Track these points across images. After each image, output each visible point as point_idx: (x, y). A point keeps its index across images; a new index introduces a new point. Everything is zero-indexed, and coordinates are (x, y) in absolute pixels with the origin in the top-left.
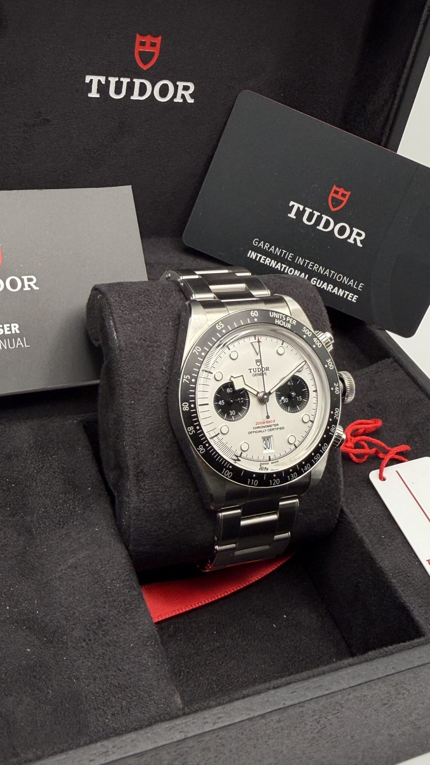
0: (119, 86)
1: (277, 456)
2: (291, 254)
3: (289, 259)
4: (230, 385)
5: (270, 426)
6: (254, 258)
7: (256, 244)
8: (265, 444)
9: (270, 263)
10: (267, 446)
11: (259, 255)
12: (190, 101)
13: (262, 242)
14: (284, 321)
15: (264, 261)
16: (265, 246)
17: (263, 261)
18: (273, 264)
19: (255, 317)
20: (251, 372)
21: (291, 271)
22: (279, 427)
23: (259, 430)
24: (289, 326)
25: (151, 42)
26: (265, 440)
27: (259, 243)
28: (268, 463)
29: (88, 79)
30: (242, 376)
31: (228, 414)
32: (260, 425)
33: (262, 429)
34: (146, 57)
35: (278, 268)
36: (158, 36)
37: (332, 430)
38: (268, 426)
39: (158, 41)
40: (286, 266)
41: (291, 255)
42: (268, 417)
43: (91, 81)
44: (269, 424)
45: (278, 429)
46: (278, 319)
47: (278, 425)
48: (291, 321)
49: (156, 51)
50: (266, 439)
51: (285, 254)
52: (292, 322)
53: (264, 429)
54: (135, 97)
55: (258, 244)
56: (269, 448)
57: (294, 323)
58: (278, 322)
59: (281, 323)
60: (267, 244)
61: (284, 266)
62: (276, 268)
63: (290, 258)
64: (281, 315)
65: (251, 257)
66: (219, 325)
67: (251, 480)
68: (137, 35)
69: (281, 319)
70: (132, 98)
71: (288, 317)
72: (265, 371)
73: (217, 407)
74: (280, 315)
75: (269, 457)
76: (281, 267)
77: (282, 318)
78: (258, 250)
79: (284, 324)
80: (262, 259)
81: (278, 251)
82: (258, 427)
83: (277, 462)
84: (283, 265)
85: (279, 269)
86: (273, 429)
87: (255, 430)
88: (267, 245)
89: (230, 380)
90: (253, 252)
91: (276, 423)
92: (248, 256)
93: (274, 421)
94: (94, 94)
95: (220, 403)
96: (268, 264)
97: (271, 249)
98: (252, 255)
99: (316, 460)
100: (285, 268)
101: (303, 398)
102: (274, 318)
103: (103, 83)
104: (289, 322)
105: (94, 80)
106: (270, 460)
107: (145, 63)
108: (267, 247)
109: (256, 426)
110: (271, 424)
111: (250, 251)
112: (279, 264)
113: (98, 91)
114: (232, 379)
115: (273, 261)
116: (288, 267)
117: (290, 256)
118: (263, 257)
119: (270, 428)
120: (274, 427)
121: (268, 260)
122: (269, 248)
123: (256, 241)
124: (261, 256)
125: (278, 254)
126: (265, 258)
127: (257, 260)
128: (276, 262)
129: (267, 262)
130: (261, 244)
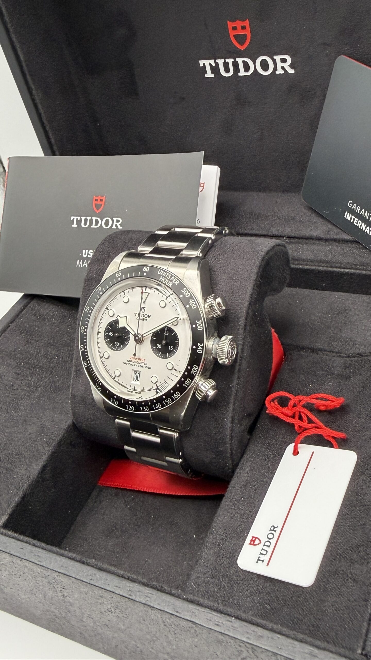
0: (226, 65)
1: (141, 389)
4: (116, 322)
5: (141, 363)
6: (349, 219)
7: (350, 205)
8: (136, 376)
9: (361, 226)
10: (137, 378)
12: (291, 71)
13: (355, 205)
14: (168, 279)
15: (357, 223)
16: (357, 209)
17: (356, 223)
18: (363, 227)
19: (146, 272)
20: (136, 316)
22: (147, 366)
23: (131, 363)
24: (170, 284)
25: (241, 26)
26: (136, 373)
27: (353, 204)
28: (133, 392)
29: (201, 63)
30: (126, 317)
31: (114, 344)
32: (133, 360)
33: (134, 364)
34: (241, 39)
36: (246, 20)
37: (187, 383)
38: (139, 363)
39: (246, 23)
42: (135, 355)
43: (204, 64)
44: (140, 361)
45: (146, 367)
46: (163, 277)
47: (146, 364)
48: (174, 280)
49: (247, 32)
50: (138, 373)
52: (175, 282)
53: (135, 364)
54: (242, 73)
55: (352, 207)
56: (138, 381)
57: (177, 283)
58: (162, 279)
59: (165, 281)
60: (358, 206)
62: (365, 231)
64: (168, 274)
65: (347, 218)
66: (118, 273)
67: (113, 399)
68: (228, 22)
69: (166, 278)
70: (240, 74)
71: (173, 277)
72: (147, 318)
73: (107, 336)
74: (166, 274)
75: (135, 387)
77: (168, 276)
78: (352, 212)
79: (166, 282)
80: (355, 221)
81: (367, 215)
82: (131, 361)
83: (140, 393)
85: (368, 232)
86: (142, 366)
87: (129, 363)
88: (359, 208)
89: (117, 318)
90: (349, 214)
91: (145, 362)
92: (345, 217)
93: (145, 360)
94: (209, 75)
95: (110, 334)
97: (361, 212)
98: (348, 216)
99: (167, 403)
101: (174, 348)
102: (161, 276)
103: (214, 65)
104: (172, 281)
105: (207, 63)
106: (135, 390)
107: (242, 44)
108: (358, 210)
109: (130, 360)
110: (141, 361)
111: (346, 213)
112: (368, 228)
113: (212, 72)
114: (118, 318)
115: (363, 224)
119: (140, 364)
120: (143, 365)
121: (360, 223)
122: (360, 211)
123: (350, 203)
124: (354, 218)
125: (367, 218)
126: (357, 220)
127: (352, 221)
128: (365, 225)
129: (359, 225)
130: (354, 207)
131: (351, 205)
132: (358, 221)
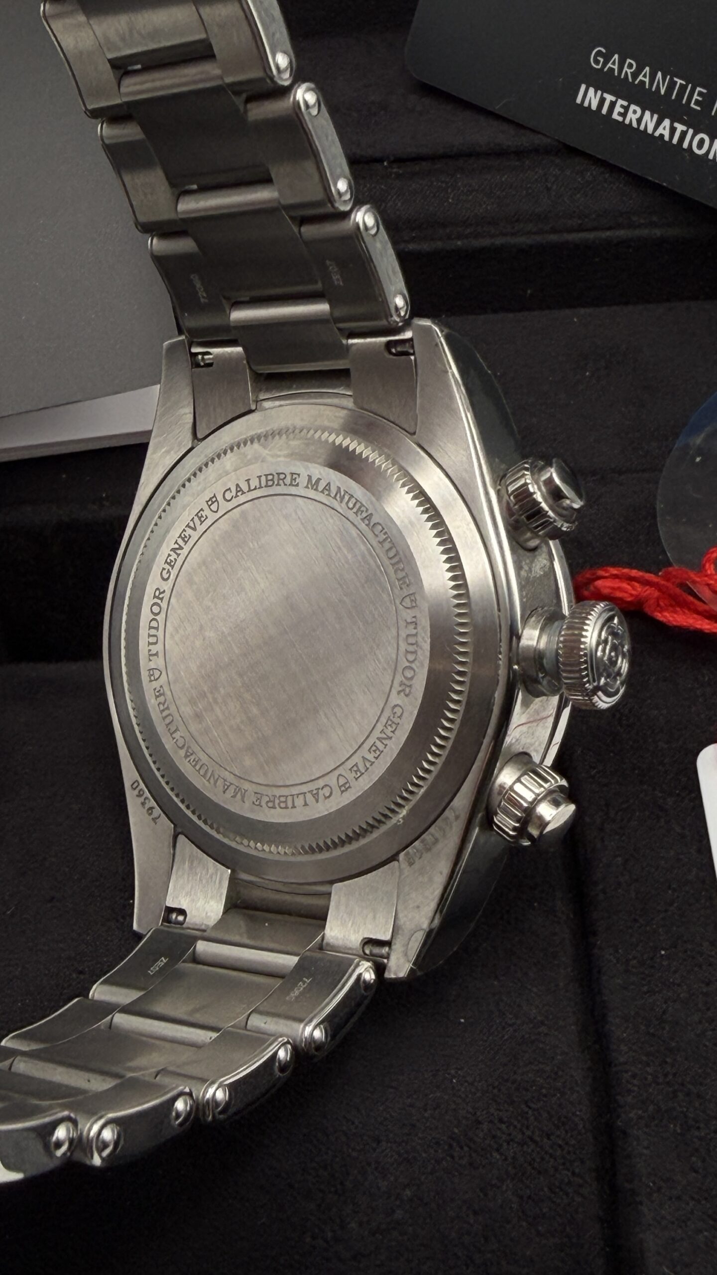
2: (698, 89)
3: (692, 105)
6: (594, 107)
7: (597, 62)
9: (639, 121)
11: (609, 98)
13: (616, 56)
15: (624, 115)
16: (625, 69)
17: (620, 114)
18: (649, 121)
21: (701, 143)
27: (607, 58)
35: (662, 136)
40: (684, 128)
41: (700, 94)
51: (683, 88)
55: (605, 64)
60: (629, 61)
61: (680, 128)
62: (657, 134)
63: (697, 103)
65: (586, 104)
76: (673, 130)
78: (604, 81)
80: (618, 109)
81: (661, 82)
84: (676, 125)
85: (667, 138)
88: (630, 66)
90: (591, 91)
92: (579, 100)
96: (635, 125)
97: (641, 77)
98: (591, 97)
100: (683, 134)
108: (629, 71)
111: (583, 87)
112: (667, 123)
115: (648, 114)
116: (691, 131)
117: (696, 97)
118: (620, 102)
121: (635, 112)
122: (635, 75)
123: (599, 53)
124: (614, 99)
125: (663, 92)
126: (625, 103)
127: (604, 111)
128: (656, 117)
129: (632, 117)
130: (613, 64)
131: (602, 60)
132: (626, 109)
